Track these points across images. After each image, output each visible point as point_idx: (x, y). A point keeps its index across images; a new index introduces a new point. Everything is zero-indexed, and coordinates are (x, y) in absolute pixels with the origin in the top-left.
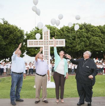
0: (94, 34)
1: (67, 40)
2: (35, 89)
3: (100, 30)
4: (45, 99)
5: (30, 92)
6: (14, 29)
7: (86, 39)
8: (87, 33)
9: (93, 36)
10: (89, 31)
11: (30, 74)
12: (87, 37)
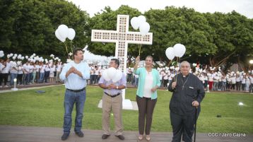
0: (198, 26)
3: (208, 19)
4: (120, 134)
6: (71, 9)
7: (185, 32)
8: (187, 23)
9: (196, 28)
10: (190, 20)
12: (186, 30)
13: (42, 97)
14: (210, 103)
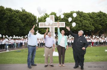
0: (85, 19)
1: (67, 23)
2: (44, 57)
3: (89, 16)
4: (52, 64)
5: (41, 59)
6: (30, 15)
7: (79, 22)
8: (80, 18)
9: (84, 20)
10: (81, 16)
11: (40, 47)
12: (80, 21)
13: (20, 53)
14: (92, 51)
